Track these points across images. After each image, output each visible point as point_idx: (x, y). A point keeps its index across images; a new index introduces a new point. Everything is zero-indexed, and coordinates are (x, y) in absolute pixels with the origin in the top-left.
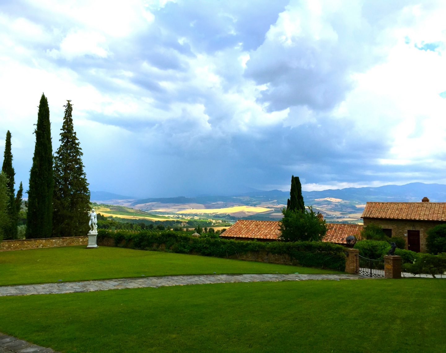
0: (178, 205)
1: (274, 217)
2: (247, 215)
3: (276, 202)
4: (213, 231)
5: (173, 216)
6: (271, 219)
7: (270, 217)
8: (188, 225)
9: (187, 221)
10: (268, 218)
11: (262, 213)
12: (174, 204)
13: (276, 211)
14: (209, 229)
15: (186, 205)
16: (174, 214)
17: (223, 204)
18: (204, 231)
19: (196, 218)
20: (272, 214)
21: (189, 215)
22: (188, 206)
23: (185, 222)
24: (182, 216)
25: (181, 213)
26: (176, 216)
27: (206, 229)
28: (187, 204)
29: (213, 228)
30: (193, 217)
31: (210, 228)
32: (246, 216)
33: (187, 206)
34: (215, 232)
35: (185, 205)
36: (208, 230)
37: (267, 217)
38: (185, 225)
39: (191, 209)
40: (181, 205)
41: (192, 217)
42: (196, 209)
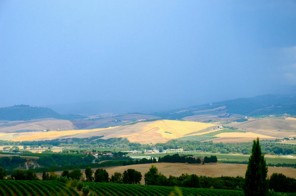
0: (14, 125)
1: (223, 141)
2: (165, 139)
3: (223, 110)
4: (106, 175)
5: (5, 148)
6: (217, 145)
7: (215, 142)
8: (39, 166)
9: (38, 158)
10: (211, 144)
11: (198, 134)
12: (6, 121)
13: (227, 129)
14: (95, 171)
15: (31, 122)
16: (7, 144)
17: (113, 117)
18: (84, 175)
19: (57, 150)
20: (217, 136)
21: (40, 144)
22: (37, 124)
23: (33, 160)
24: (25, 148)
25: (21, 141)
26: (11, 147)
27: (88, 173)
28: (33, 120)
29: (104, 169)
30: (49, 148)
31: (97, 169)
32: (164, 142)
33: (33, 125)
34: (110, 177)
35: (28, 122)
36: (93, 175)
37: (208, 141)
38: (33, 166)
39: (43, 131)
40: (20, 123)
41: (47, 148)
42: (54, 130)
